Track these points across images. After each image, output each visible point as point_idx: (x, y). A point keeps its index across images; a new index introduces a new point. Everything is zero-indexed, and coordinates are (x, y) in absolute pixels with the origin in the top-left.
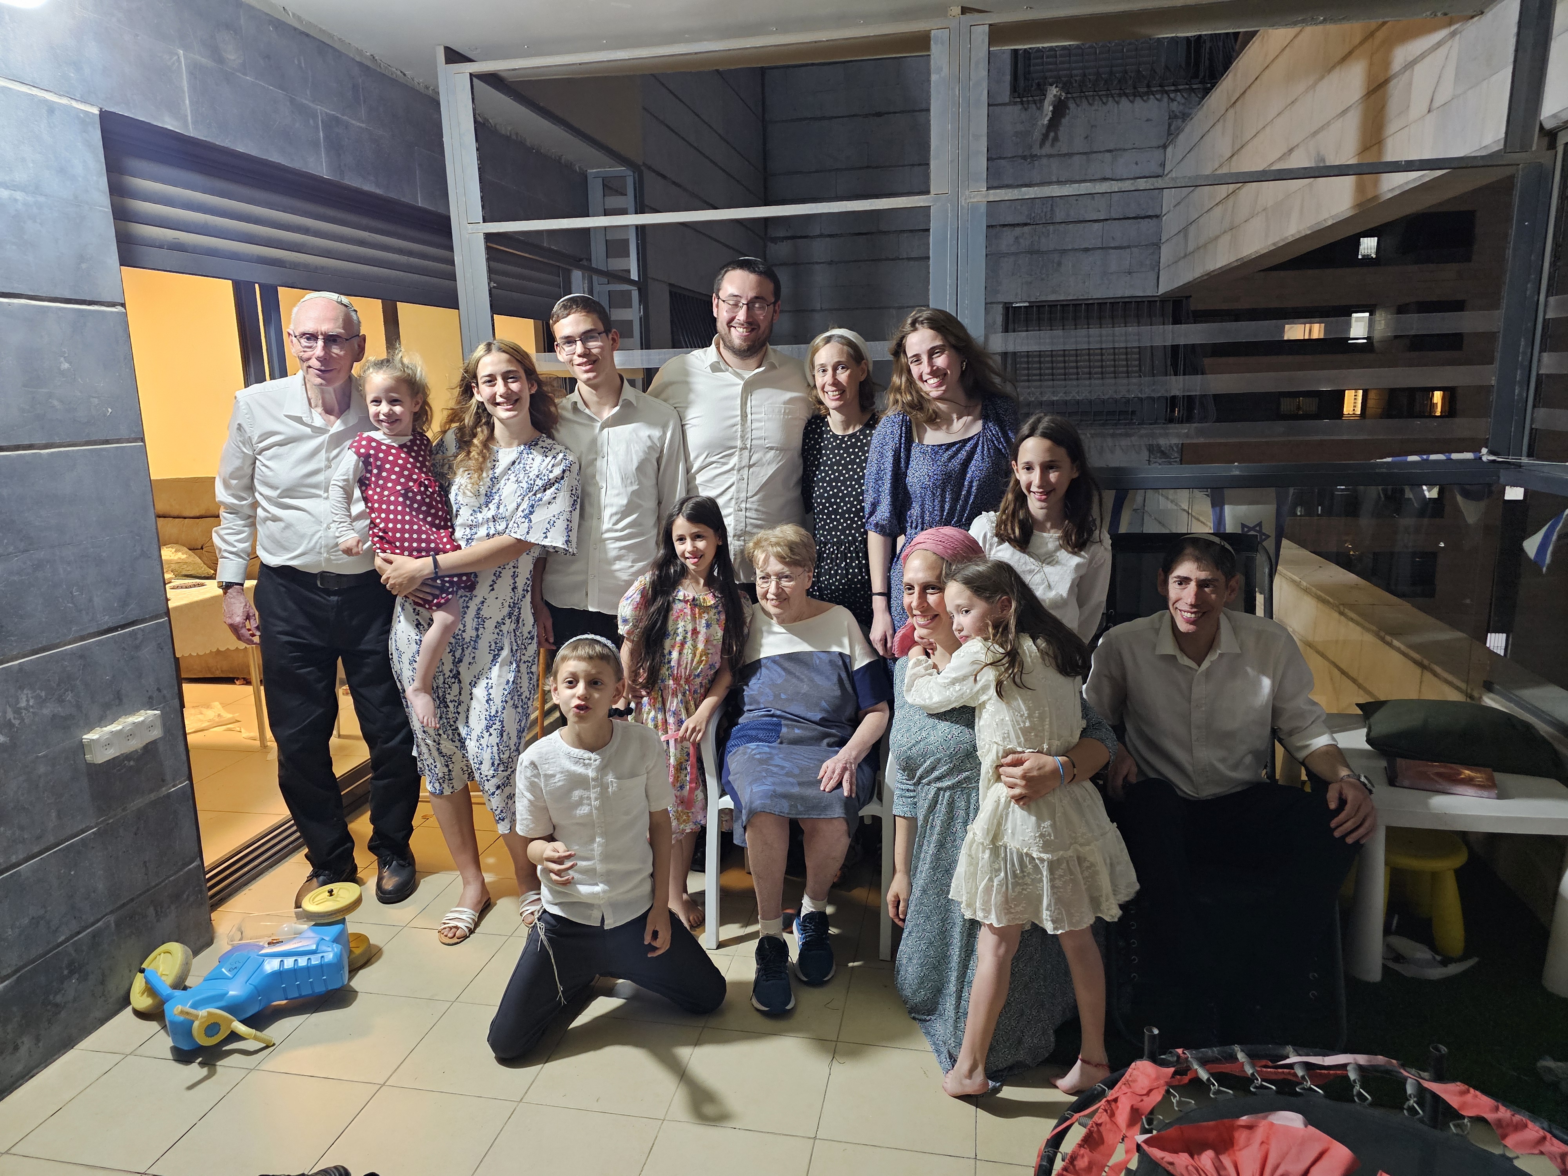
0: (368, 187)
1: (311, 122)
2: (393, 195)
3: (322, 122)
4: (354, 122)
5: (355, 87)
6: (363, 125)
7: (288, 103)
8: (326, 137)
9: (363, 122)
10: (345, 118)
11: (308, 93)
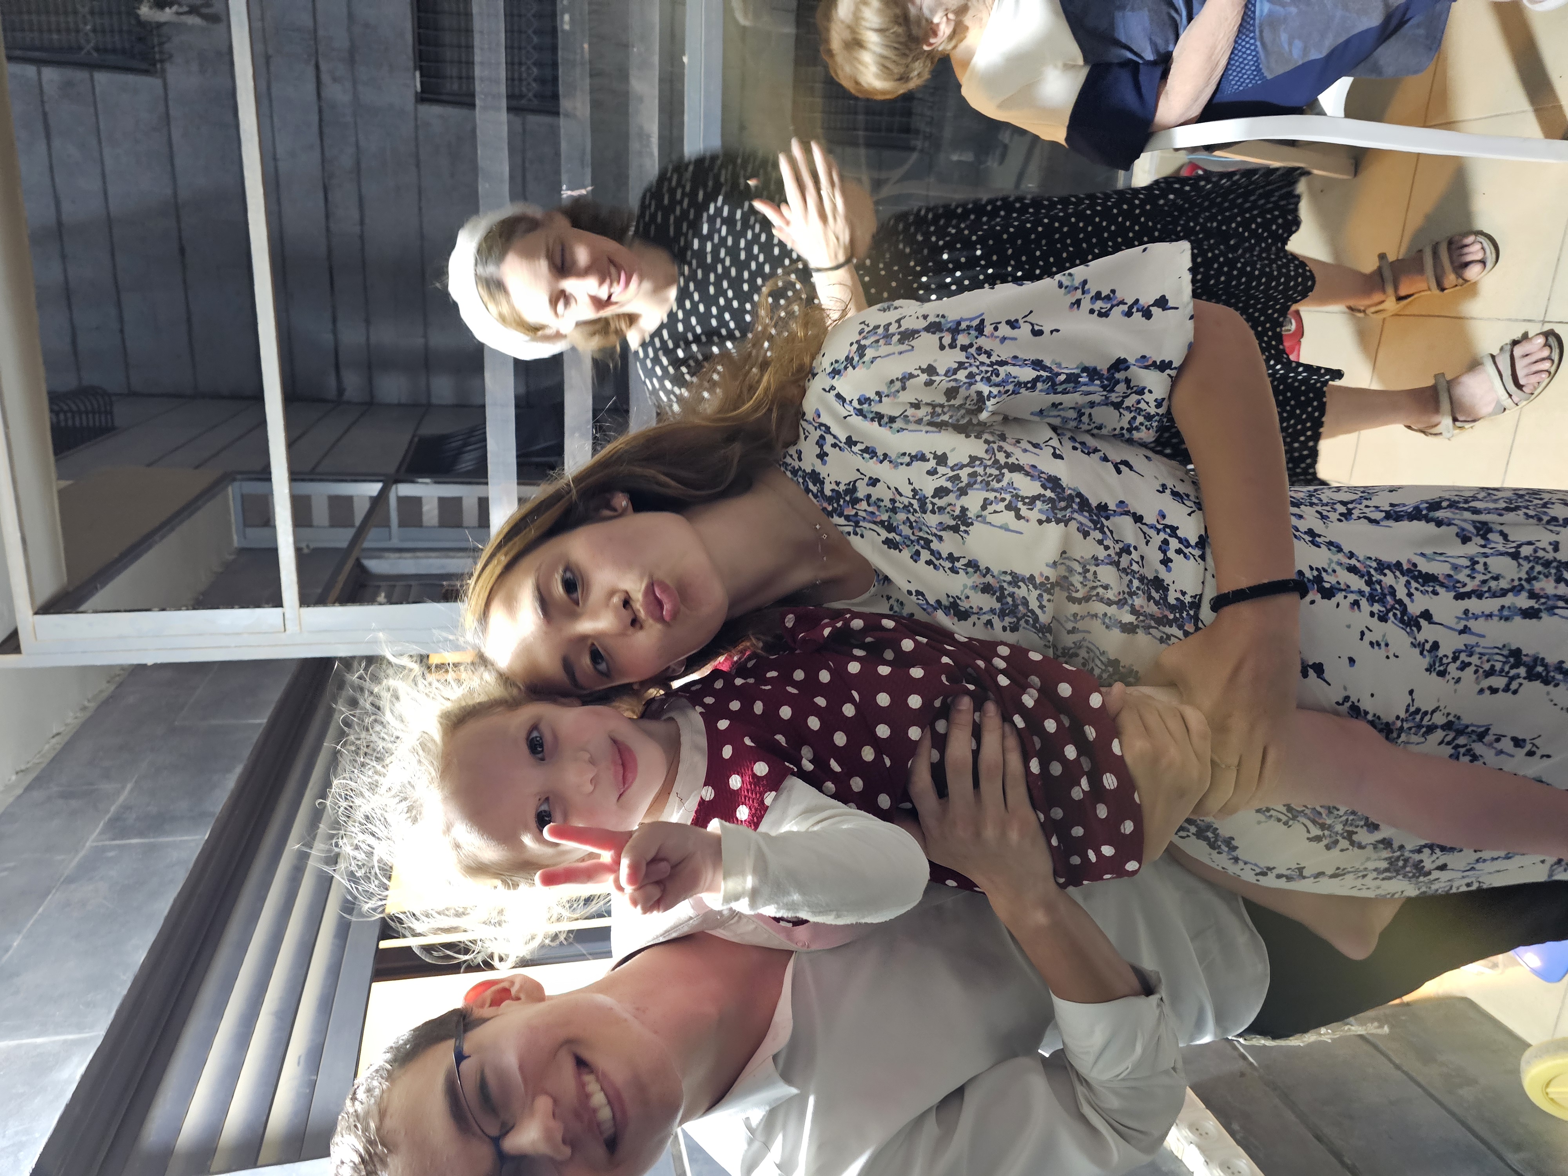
0: (230, 782)
1: (111, 854)
2: (246, 753)
3: (114, 839)
4: (122, 798)
5: (66, 795)
6: (129, 786)
7: (73, 886)
8: (141, 834)
9: (123, 788)
10: (113, 809)
11: (59, 858)
